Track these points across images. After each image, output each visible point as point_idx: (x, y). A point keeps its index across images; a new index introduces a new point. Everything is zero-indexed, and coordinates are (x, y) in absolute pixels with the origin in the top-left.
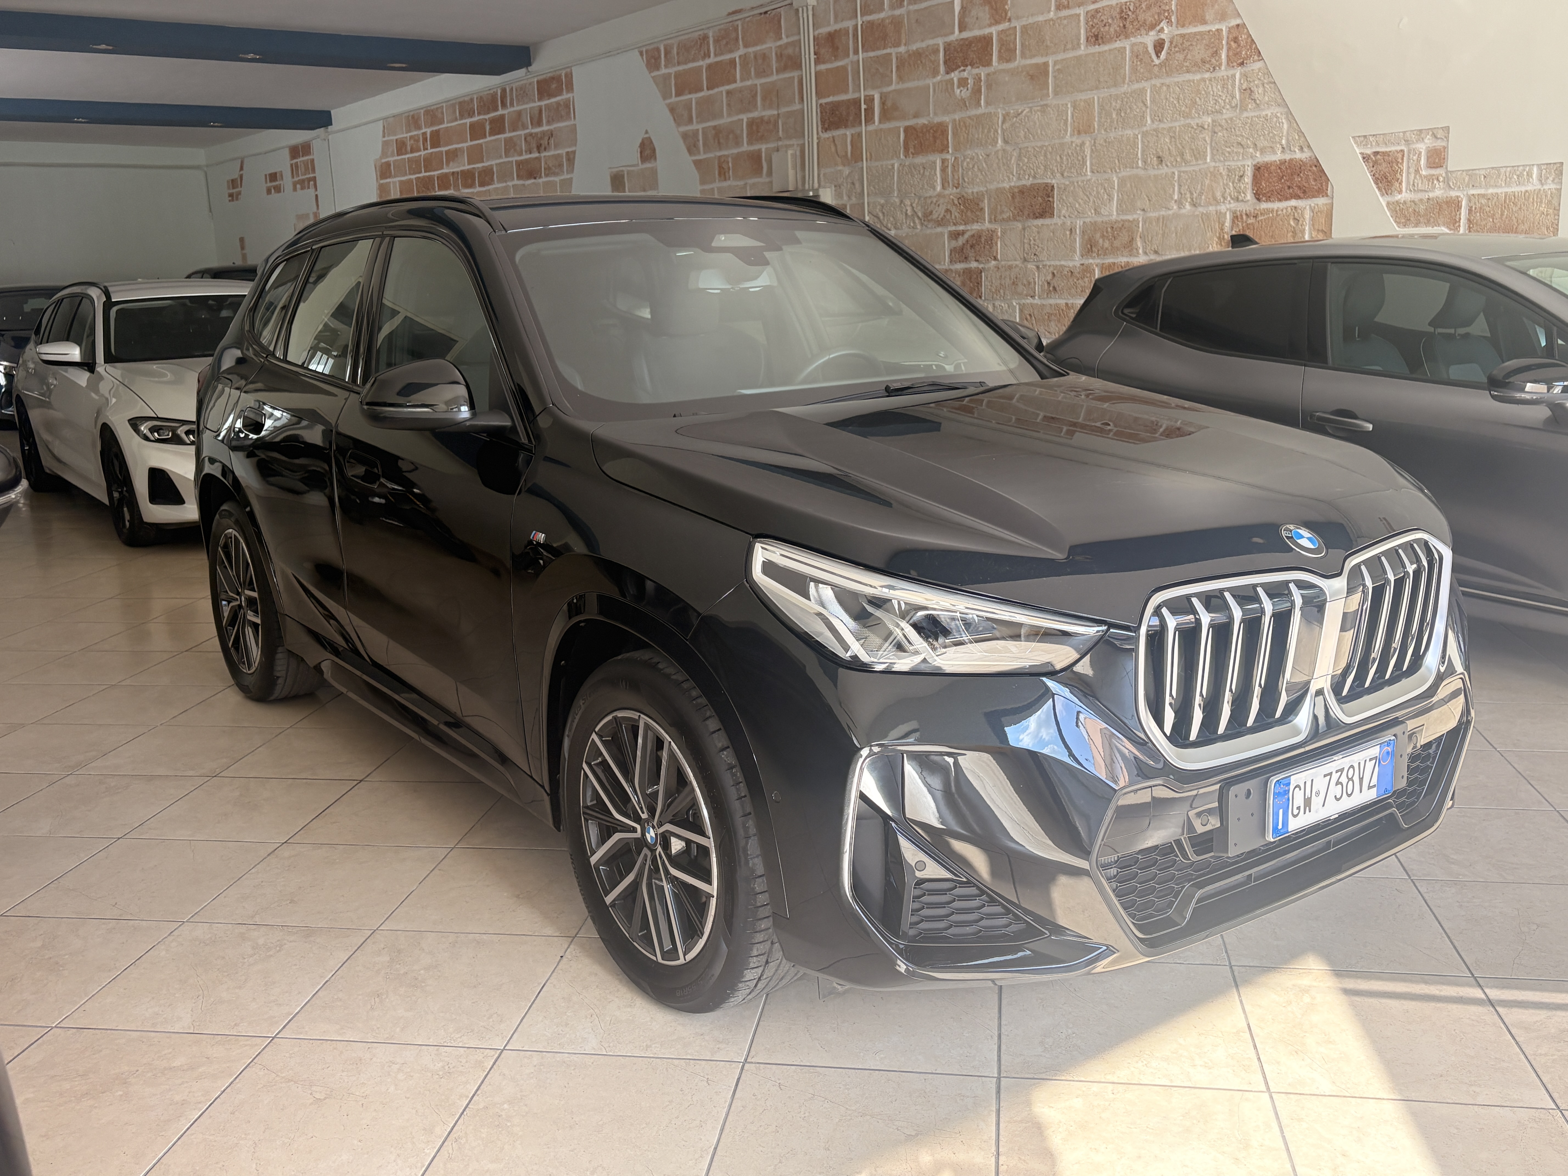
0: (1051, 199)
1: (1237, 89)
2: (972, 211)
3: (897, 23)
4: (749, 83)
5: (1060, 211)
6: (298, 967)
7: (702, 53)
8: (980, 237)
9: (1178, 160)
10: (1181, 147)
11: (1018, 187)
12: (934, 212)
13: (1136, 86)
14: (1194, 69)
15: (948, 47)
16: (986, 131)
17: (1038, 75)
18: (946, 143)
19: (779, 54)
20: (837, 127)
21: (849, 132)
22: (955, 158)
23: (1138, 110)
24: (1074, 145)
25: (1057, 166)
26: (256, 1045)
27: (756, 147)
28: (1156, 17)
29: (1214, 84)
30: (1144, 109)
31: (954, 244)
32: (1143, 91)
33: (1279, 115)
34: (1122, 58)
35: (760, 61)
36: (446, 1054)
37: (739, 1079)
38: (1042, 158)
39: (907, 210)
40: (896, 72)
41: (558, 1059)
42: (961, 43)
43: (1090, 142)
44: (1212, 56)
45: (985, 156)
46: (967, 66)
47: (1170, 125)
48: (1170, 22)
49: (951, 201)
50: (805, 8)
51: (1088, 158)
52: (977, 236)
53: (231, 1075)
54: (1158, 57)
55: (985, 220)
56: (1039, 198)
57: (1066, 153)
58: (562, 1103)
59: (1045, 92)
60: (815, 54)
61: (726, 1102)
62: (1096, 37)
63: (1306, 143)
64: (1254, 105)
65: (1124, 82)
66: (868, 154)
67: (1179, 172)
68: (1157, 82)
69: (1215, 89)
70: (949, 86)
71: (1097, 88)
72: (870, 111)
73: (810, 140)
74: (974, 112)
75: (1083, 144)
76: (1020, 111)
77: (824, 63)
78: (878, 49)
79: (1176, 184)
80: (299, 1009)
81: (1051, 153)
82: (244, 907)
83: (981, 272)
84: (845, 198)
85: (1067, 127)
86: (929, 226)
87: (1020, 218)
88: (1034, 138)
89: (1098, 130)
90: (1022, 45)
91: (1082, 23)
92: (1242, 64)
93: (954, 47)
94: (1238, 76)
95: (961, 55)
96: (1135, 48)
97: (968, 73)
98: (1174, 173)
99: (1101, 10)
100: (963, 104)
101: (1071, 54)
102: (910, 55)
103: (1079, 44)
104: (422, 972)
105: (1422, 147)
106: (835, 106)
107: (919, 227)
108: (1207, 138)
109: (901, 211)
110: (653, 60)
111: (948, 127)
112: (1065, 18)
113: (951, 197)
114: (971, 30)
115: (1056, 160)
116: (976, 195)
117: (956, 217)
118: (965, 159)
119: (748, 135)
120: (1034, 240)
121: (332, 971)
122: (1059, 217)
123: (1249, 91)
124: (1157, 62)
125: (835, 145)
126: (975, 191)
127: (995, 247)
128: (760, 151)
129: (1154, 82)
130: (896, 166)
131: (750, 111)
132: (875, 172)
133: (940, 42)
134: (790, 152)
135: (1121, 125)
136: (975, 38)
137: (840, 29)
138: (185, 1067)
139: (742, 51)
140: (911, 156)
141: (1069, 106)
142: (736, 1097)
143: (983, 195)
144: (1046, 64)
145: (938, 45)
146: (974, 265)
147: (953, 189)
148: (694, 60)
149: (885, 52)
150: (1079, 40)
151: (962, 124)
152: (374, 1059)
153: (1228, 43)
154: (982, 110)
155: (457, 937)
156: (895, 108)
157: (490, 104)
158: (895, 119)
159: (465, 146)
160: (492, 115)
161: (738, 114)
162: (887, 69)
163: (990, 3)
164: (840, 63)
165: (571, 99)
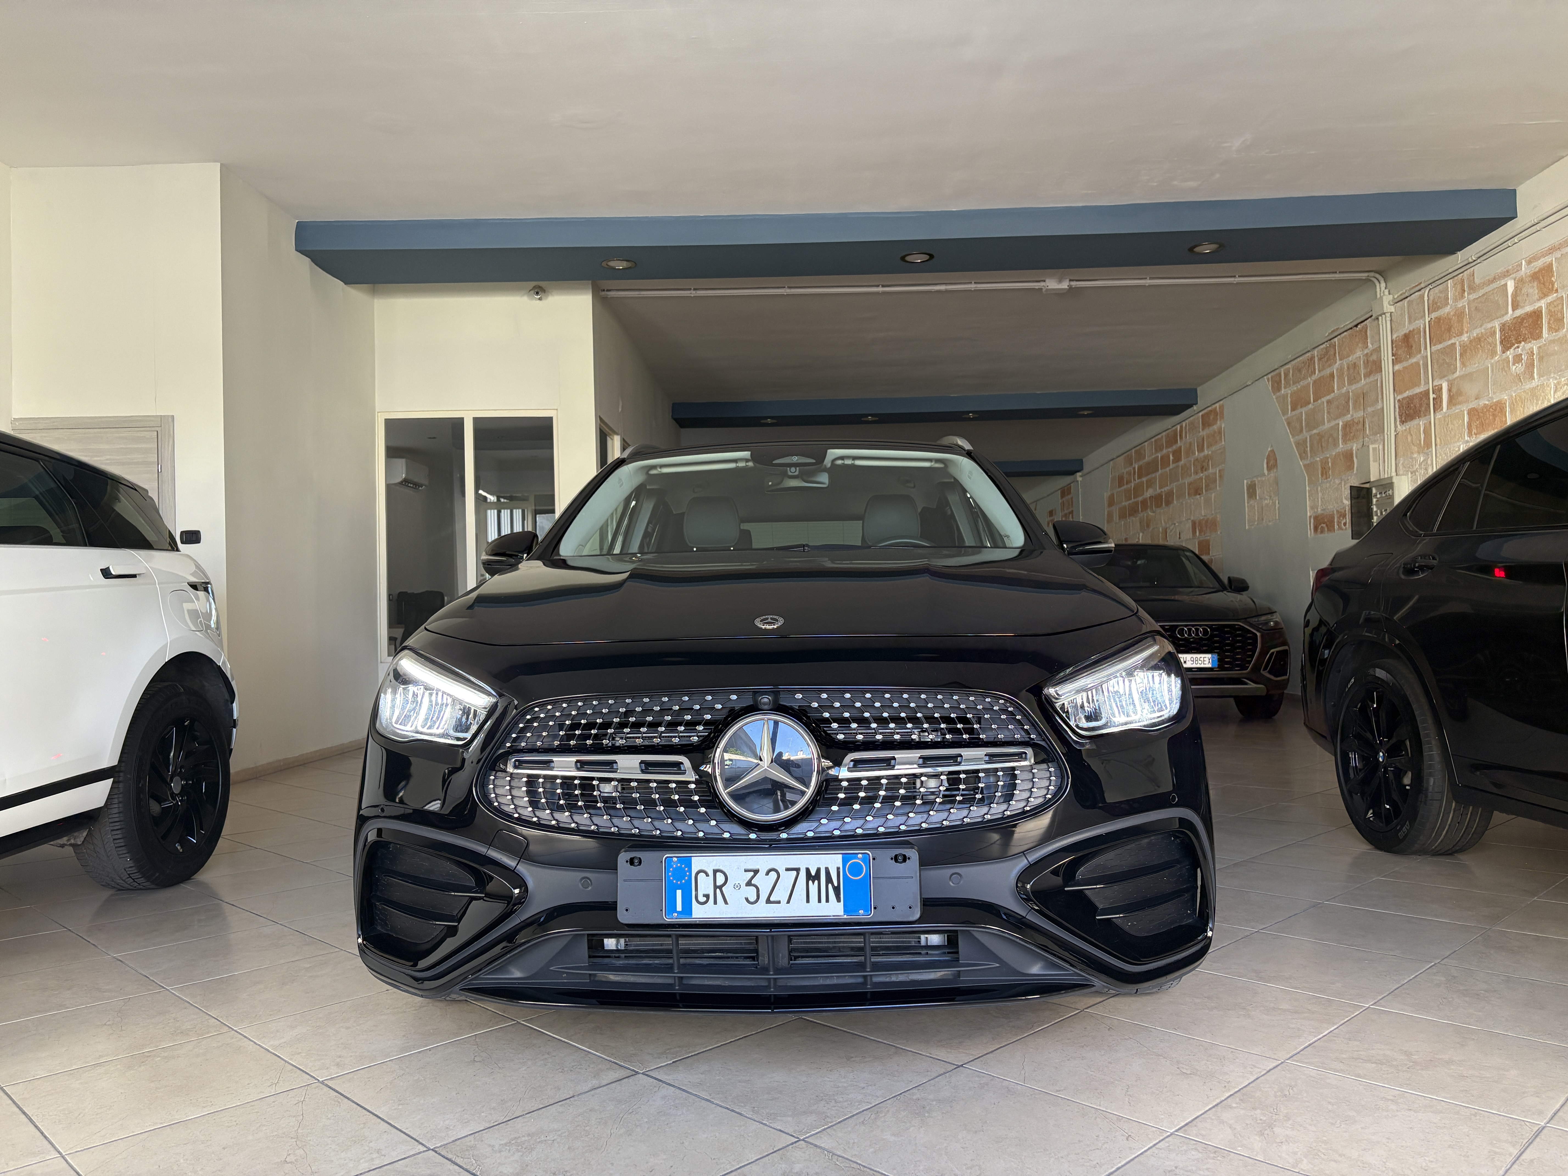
3: (1460, 314)
4: (1344, 390)
7: (1310, 370)
15: (1503, 327)
16: (1540, 402)
18: (1504, 419)
19: (1366, 361)
20: (1412, 419)
21: (1421, 423)
27: (1348, 447)
35: (1352, 371)
40: (1460, 359)
42: (1514, 321)
46: (1521, 342)
50: (1384, 316)
60: (1392, 356)
66: (1438, 439)
70: (1505, 365)
72: (1438, 400)
74: (1528, 386)
77: (1400, 362)
78: (1444, 340)
93: (1509, 326)
95: (1515, 333)
97: (1523, 348)
100: (1518, 379)
102: (1471, 341)
106: (1409, 400)
110: (1276, 385)
111: (1506, 404)
114: (1522, 307)
119: (1343, 436)
125: (1411, 436)
128: (1352, 448)
130: (1462, 446)
131: (1344, 415)
134: (1371, 447)
136: (1527, 314)
137: (1414, 330)
139: (1337, 364)
140: (1474, 436)
145: (1495, 326)
148: (1305, 378)
149: (1450, 342)
151: (1519, 399)
154: (1538, 382)
156: (1460, 393)
157: (1172, 439)
158: (1459, 403)
159: (1158, 474)
160: (1174, 447)
161: (1335, 420)
162: (1452, 358)
163: (1538, 278)
164: (1414, 360)
165: (1223, 426)
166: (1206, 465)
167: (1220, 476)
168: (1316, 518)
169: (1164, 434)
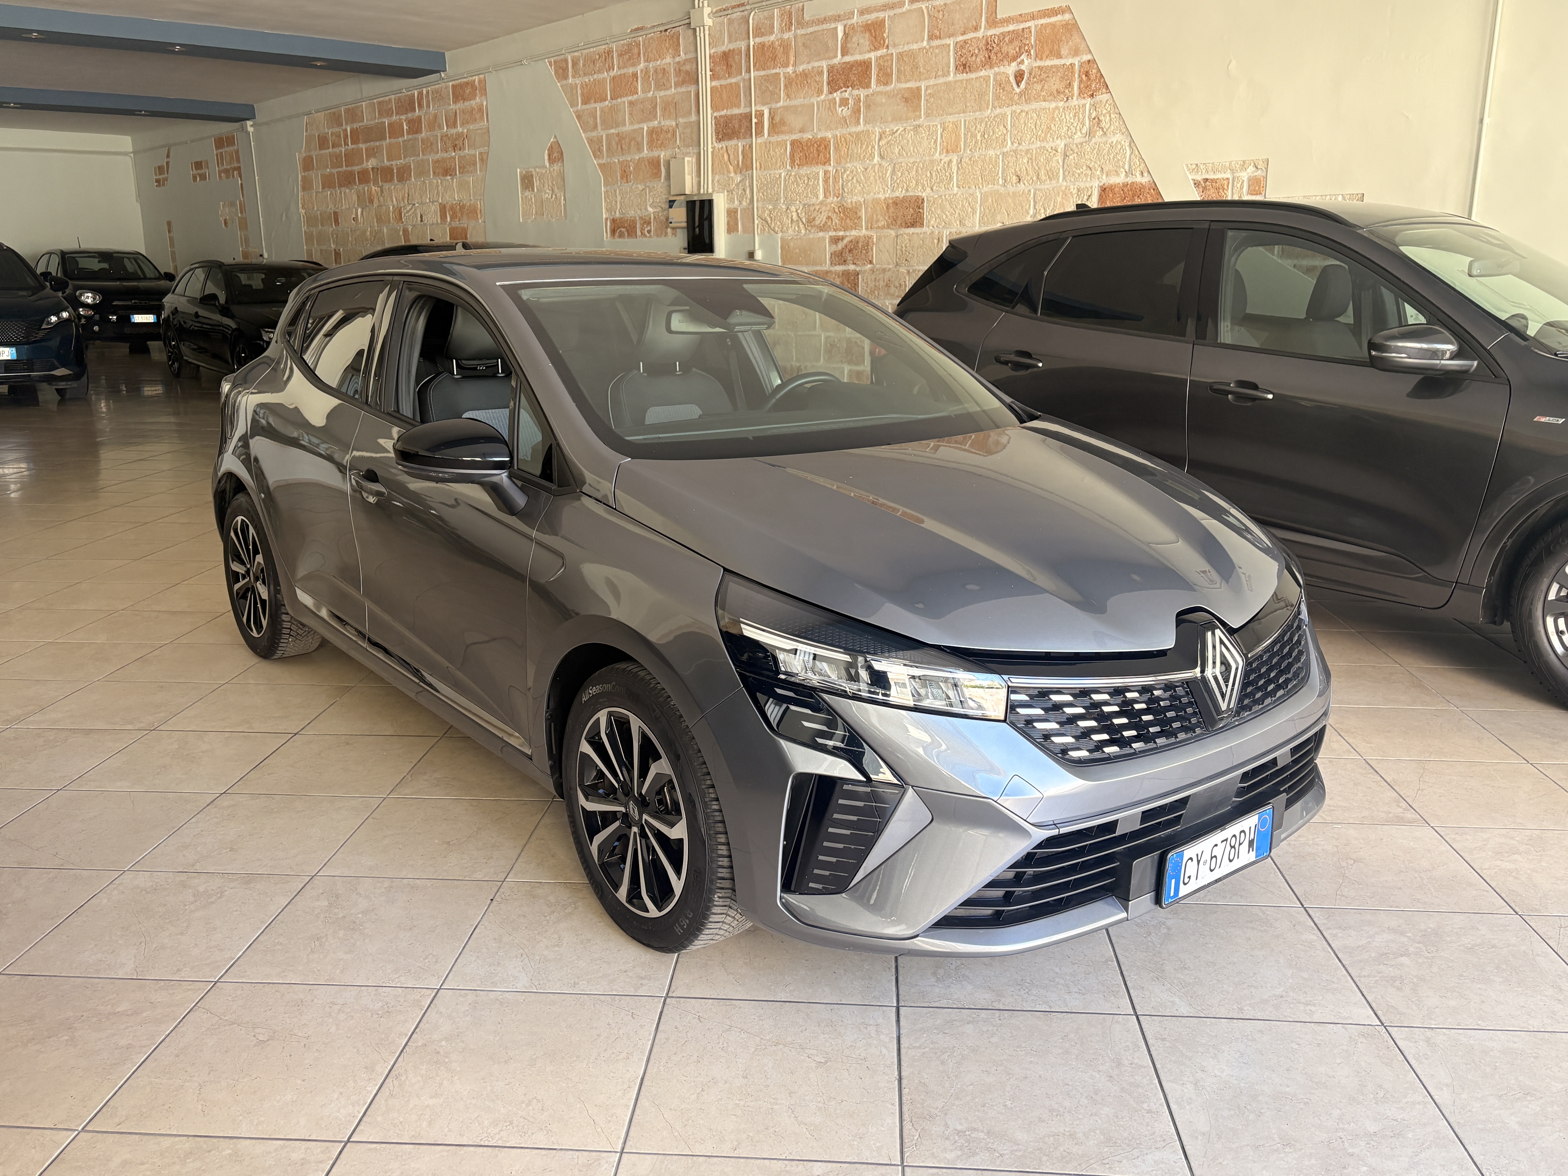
0: (921, 210)
1: (1087, 117)
2: (851, 219)
3: (786, 46)
4: (650, 94)
5: (929, 222)
6: (239, 912)
7: (607, 65)
8: (858, 242)
9: (1034, 179)
10: (1037, 168)
11: (892, 198)
12: (817, 219)
13: (998, 111)
14: (1049, 98)
15: (831, 69)
16: (864, 146)
17: (912, 98)
18: (828, 156)
19: (677, 70)
20: (730, 139)
21: (740, 144)
22: (836, 170)
23: (1000, 133)
24: (942, 162)
25: (927, 180)
26: (199, 989)
27: (655, 154)
28: (1017, 49)
29: (1067, 113)
30: (1005, 132)
31: (834, 248)
32: (1004, 115)
33: (1123, 142)
34: (986, 86)
35: (660, 76)
36: (385, 994)
37: (661, 1012)
38: (914, 173)
39: (792, 216)
40: (784, 90)
41: (492, 997)
42: (843, 66)
43: (957, 160)
44: (1066, 87)
45: (863, 170)
46: (848, 87)
47: (1028, 148)
48: (1029, 55)
49: (832, 209)
50: (702, 28)
51: (955, 174)
52: (855, 242)
53: (176, 1019)
54: (1018, 86)
55: (862, 227)
56: (911, 210)
57: (935, 169)
58: (497, 1038)
59: (917, 113)
60: (711, 71)
61: (650, 1034)
62: (964, 66)
63: (1146, 168)
64: (1101, 132)
65: (988, 108)
66: (758, 164)
67: (1035, 190)
68: (1017, 108)
69: (1068, 118)
70: (832, 105)
71: (964, 112)
72: (760, 124)
73: (705, 149)
74: (854, 129)
75: (950, 161)
76: (895, 130)
77: (718, 79)
78: (769, 68)
79: (1032, 201)
80: (241, 953)
81: (922, 169)
82: (184, 856)
83: (858, 275)
84: (736, 202)
85: (936, 146)
86: (812, 231)
87: (894, 227)
88: (907, 155)
89: (964, 150)
90: (898, 70)
91: (952, 53)
92: (1092, 95)
93: (837, 70)
94: (1088, 106)
95: (843, 77)
96: (998, 77)
97: (849, 93)
98: (1030, 191)
99: (969, 42)
100: (844, 122)
101: (941, 80)
102: (797, 75)
103: (949, 72)
104: (360, 915)
105: (1244, 176)
106: (728, 120)
107: (803, 231)
108: (1060, 161)
109: (788, 216)
110: (562, 71)
111: (830, 142)
112: (937, 47)
113: (833, 205)
114: (852, 55)
115: (926, 176)
116: (854, 205)
117: (836, 223)
118: (845, 171)
119: (648, 142)
120: (906, 247)
121: (272, 916)
122: (928, 227)
123: (1097, 119)
124: (1017, 90)
125: (729, 155)
126: (854, 201)
127: (870, 253)
128: (659, 156)
129: (1014, 108)
130: (783, 174)
131: (651, 120)
132: (763, 180)
133: (824, 64)
134: (686, 159)
135: (984, 146)
136: (856, 62)
137: (734, 50)
138: (129, 1013)
139: (642, 65)
140: (797, 167)
141: (939, 127)
142: (659, 1029)
143: (861, 205)
144: (919, 89)
145: (823, 66)
146: (852, 267)
147: (833, 198)
148: (599, 72)
149: (774, 71)
150: (949, 68)
151: (843, 139)
152: (316, 1000)
153: (1079, 76)
154: (861, 127)
155: (392, 882)
156: (783, 122)
157: (407, 105)
158: (783, 133)
159: (384, 143)
160: (410, 115)
161: (639, 123)
162: (776, 88)
163: (870, 31)
164: (733, 80)
165: (485, 103)
166: (461, 143)
167: (482, 160)
168: (614, 221)
169: (393, 96)
